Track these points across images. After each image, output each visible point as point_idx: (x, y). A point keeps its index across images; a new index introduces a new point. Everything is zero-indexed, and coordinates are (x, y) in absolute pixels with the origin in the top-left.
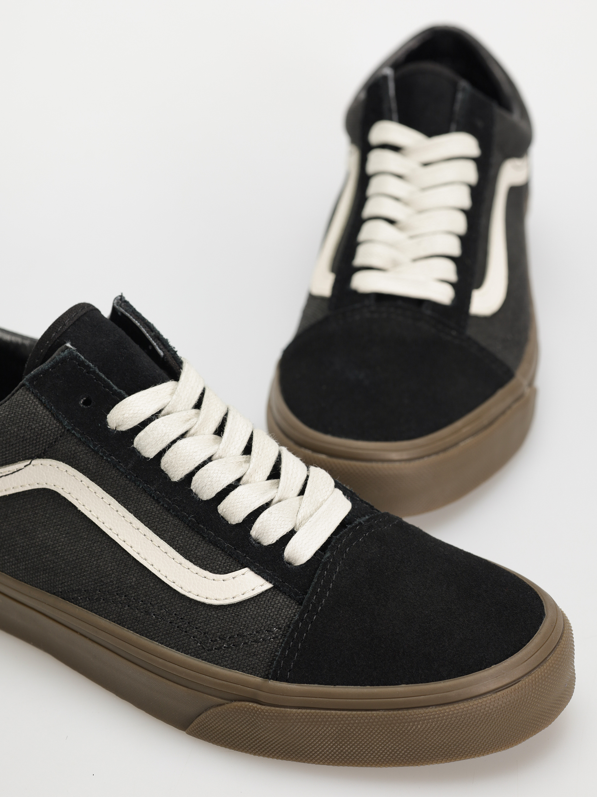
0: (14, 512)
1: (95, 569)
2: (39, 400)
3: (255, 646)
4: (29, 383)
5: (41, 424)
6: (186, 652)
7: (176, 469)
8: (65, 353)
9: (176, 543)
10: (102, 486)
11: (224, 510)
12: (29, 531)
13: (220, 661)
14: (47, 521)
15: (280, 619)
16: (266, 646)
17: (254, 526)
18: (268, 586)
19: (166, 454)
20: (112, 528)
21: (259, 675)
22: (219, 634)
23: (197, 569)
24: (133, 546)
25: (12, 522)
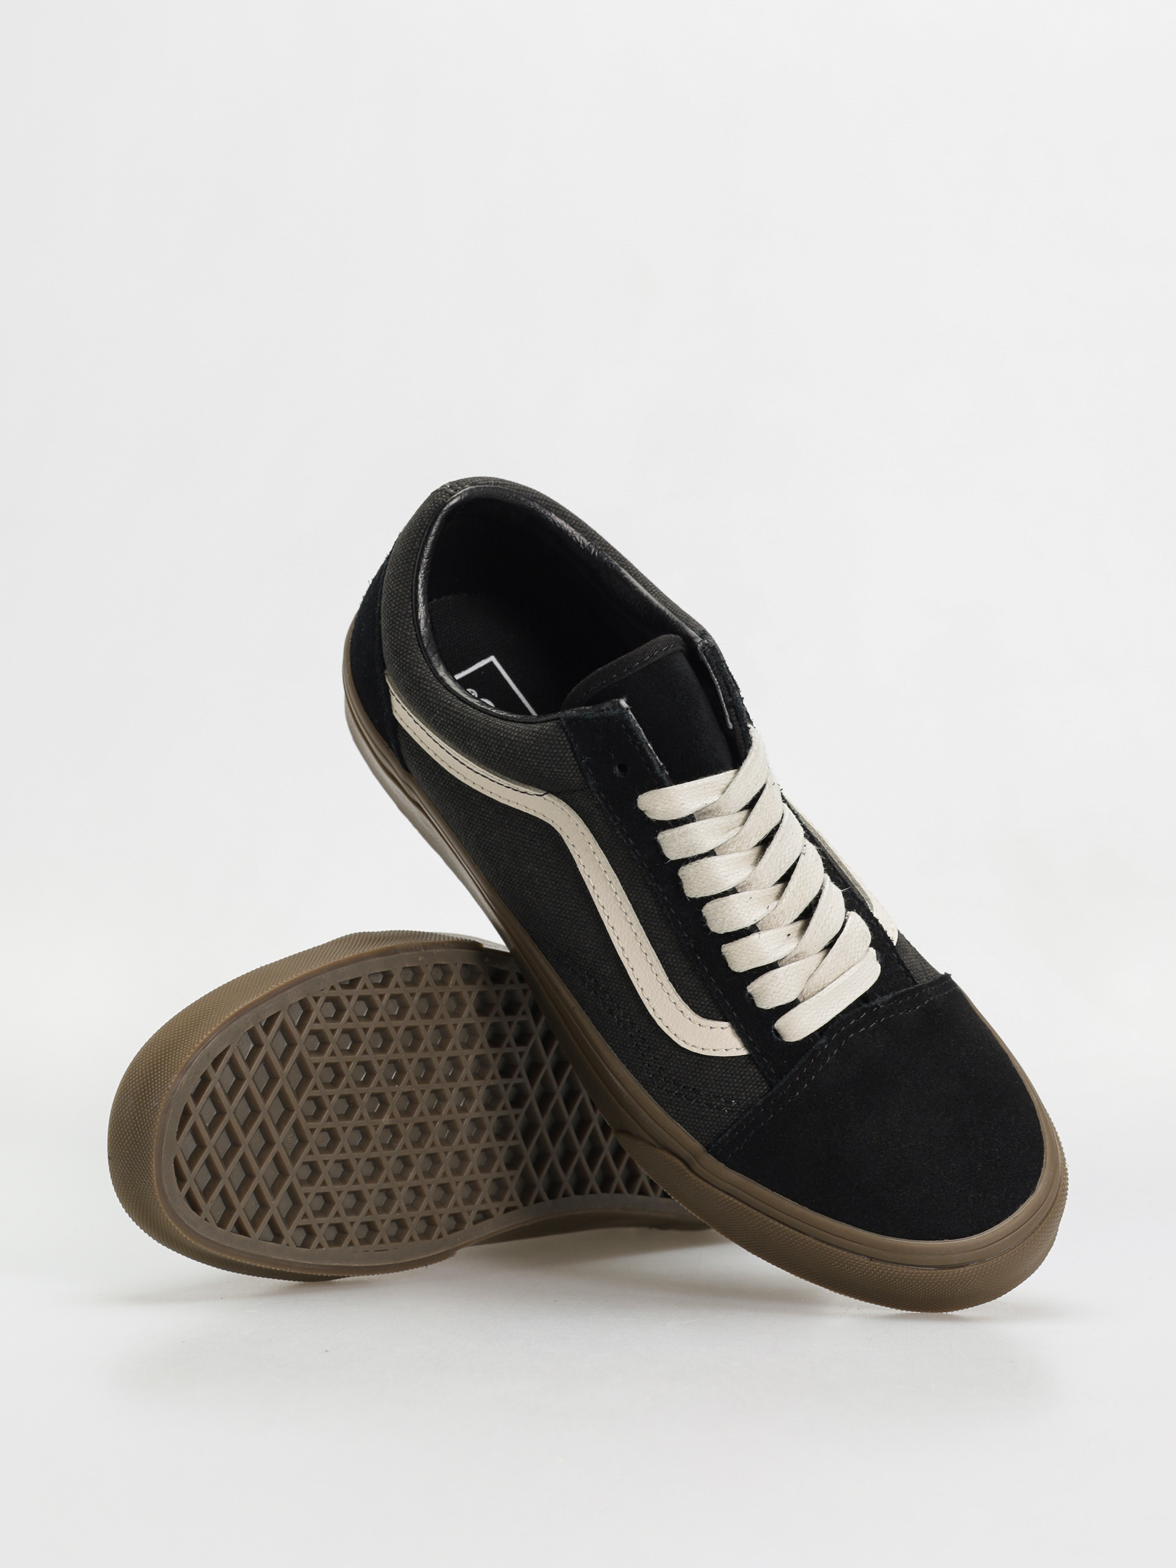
0: (511, 825)
1: (574, 938)
2: (572, 745)
3: (707, 1110)
4: (566, 723)
5: (565, 771)
6: (636, 1074)
7: (691, 887)
8: (616, 712)
9: (665, 958)
10: (610, 859)
11: (727, 954)
12: (520, 856)
13: (666, 1105)
14: (541, 856)
15: (743, 1094)
16: (717, 1115)
17: (752, 984)
18: (744, 1052)
19: (688, 866)
20: (606, 907)
21: (700, 1141)
22: (674, 1078)
23: (677, 998)
24: (620, 938)
25: (505, 835)
